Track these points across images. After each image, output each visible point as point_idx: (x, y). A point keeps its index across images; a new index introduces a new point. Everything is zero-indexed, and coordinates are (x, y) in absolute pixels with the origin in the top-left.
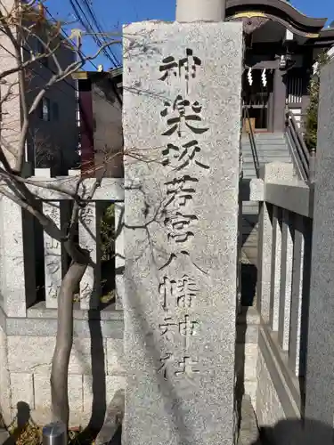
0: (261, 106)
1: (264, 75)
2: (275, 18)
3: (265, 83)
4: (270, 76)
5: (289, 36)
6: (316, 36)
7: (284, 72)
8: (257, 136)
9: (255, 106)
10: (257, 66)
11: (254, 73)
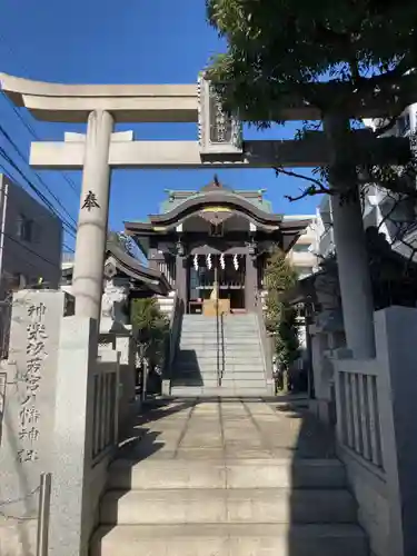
0: (239, 288)
1: (235, 260)
2: (239, 213)
3: (236, 267)
4: (242, 260)
5: (253, 228)
6: (277, 228)
7: (255, 258)
8: (228, 318)
9: (232, 287)
10: (230, 251)
11: (226, 258)
